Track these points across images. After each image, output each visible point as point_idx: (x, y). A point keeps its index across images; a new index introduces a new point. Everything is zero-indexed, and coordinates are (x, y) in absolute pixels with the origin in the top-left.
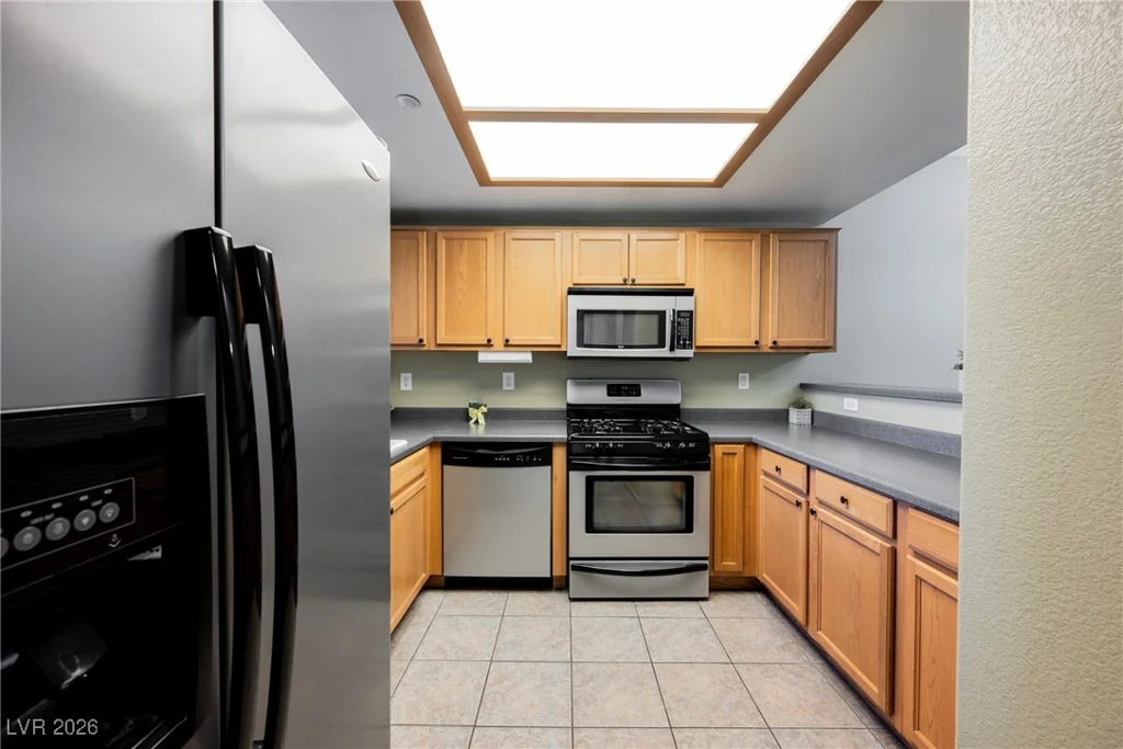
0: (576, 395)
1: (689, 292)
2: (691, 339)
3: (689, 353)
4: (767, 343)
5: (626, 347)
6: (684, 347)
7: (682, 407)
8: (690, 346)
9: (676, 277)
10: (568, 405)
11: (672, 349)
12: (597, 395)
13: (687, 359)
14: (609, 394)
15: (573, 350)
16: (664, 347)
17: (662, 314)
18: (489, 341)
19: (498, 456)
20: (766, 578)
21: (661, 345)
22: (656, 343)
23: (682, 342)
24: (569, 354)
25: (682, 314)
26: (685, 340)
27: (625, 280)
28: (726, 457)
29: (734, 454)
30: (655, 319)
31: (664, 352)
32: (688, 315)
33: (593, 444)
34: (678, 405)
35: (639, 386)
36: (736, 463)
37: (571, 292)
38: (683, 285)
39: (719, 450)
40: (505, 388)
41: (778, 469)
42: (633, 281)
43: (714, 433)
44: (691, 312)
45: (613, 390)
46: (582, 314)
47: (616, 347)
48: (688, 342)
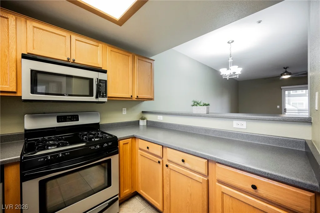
0: (29, 124)
1: (105, 72)
2: (106, 93)
3: (105, 100)
4: (135, 97)
5: (70, 95)
6: (103, 97)
8: (106, 96)
9: (98, 63)
10: (26, 130)
11: (97, 97)
12: (52, 123)
13: (104, 102)
14: (58, 121)
16: (93, 96)
17: (91, 80)
20: (142, 192)
21: (91, 95)
22: (88, 94)
23: (102, 94)
24: (23, 98)
25: (101, 81)
26: (103, 93)
27: (68, 59)
28: (124, 145)
29: (128, 143)
30: (87, 82)
31: (93, 99)
32: (105, 82)
34: (99, 123)
35: (78, 116)
36: (128, 146)
37: (24, 56)
38: (102, 68)
39: (121, 143)
41: (148, 148)
42: (74, 60)
43: (119, 134)
44: (106, 81)
45: (61, 119)
46: (35, 73)
47: (63, 95)
48: (104, 94)
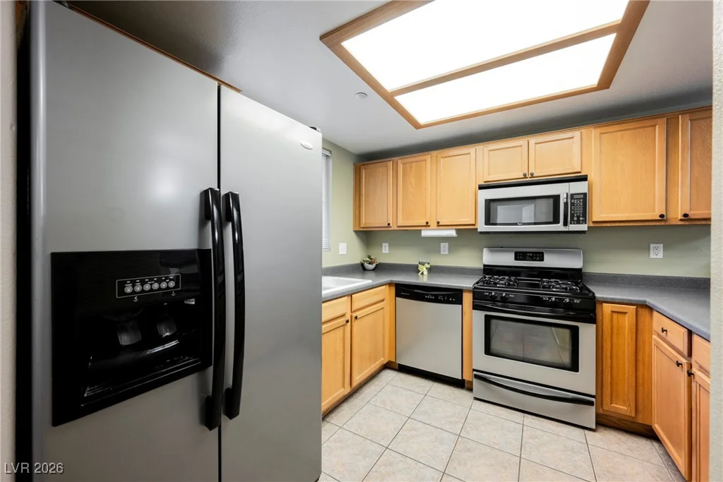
0: (489, 258)
1: (584, 178)
2: (584, 215)
3: (583, 227)
5: (524, 224)
6: (578, 222)
7: (583, 271)
8: (585, 222)
9: (573, 167)
10: (484, 266)
11: (565, 224)
12: (507, 259)
13: (583, 232)
14: (516, 259)
15: (482, 227)
16: (559, 223)
17: (556, 198)
18: (427, 223)
19: (427, 295)
20: (658, 428)
21: (556, 221)
22: (552, 220)
23: (575, 219)
24: (479, 231)
25: (575, 197)
26: (578, 217)
27: (525, 175)
28: (615, 315)
29: (625, 313)
30: (551, 201)
31: (559, 227)
32: (582, 196)
33: (491, 293)
34: (580, 270)
35: (543, 253)
36: (627, 321)
37: (481, 188)
38: (580, 172)
39: (607, 308)
40: (442, 253)
41: (663, 331)
42: (532, 174)
43: (600, 293)
44: (585, 194)
45: (519, 256)
46: (489, 203)
47: (516, 224)
48: (581, 219)
